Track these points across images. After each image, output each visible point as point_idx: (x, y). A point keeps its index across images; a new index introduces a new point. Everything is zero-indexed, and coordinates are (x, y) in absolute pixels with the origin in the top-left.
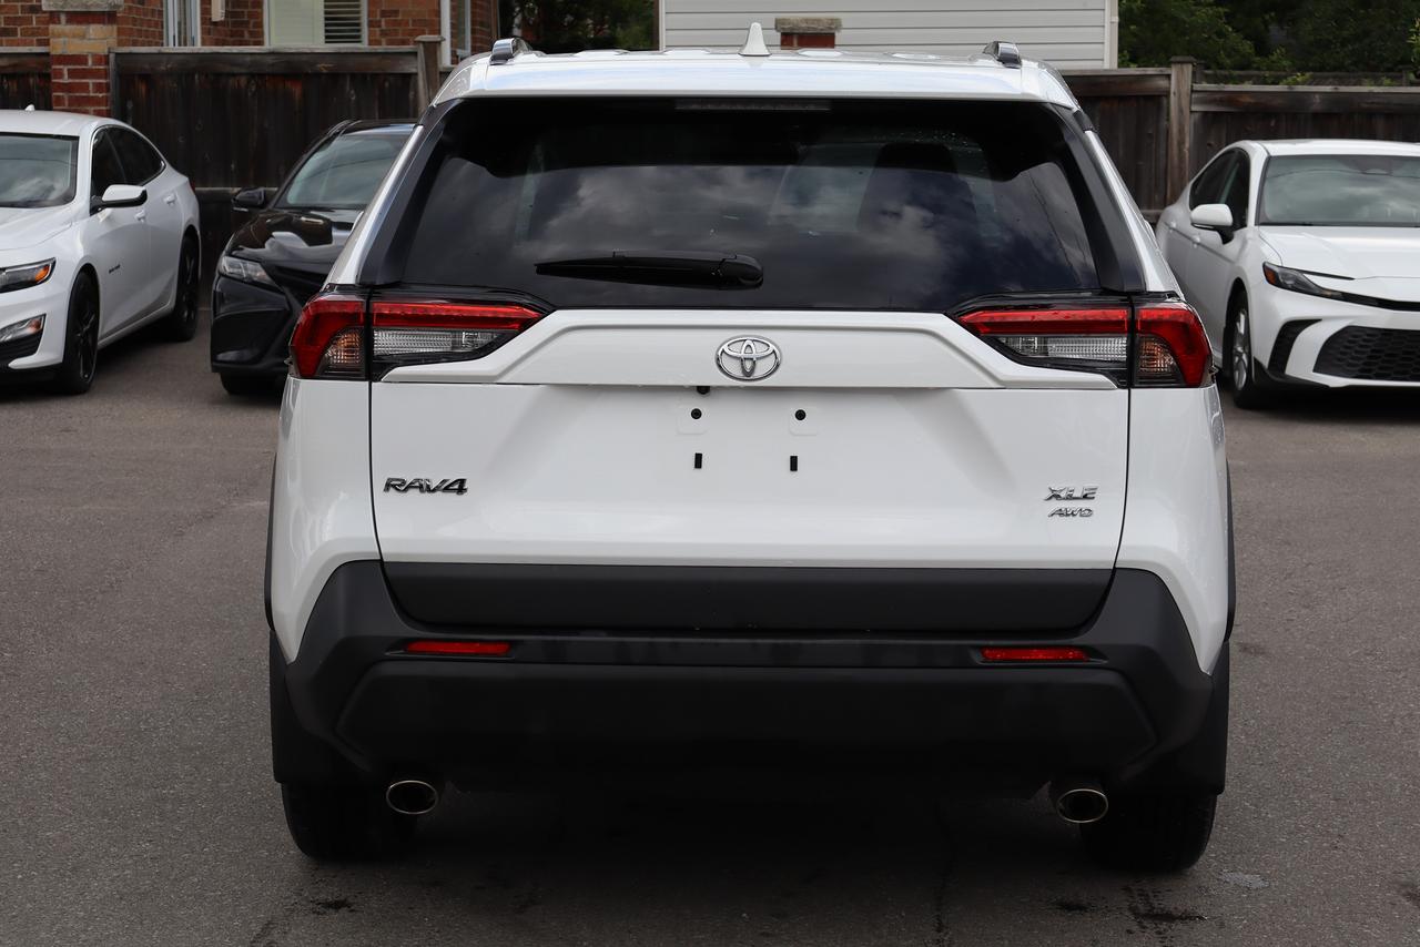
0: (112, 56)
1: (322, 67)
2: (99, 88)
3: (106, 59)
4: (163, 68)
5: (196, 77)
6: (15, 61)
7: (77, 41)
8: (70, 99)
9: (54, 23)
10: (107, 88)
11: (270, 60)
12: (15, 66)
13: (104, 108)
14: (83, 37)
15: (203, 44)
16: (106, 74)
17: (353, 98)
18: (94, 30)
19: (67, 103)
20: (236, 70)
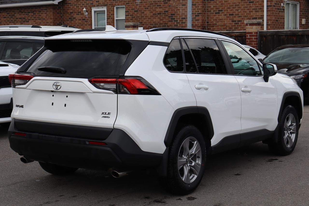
0: (258, 32)
1: (300, 33)
2: (255, 39)
3: (257, 33)
4: (268, 34)
5: (275, 36)
6: (240, 33)
7: (251, 29)
8: (249, 41)
9: (247, 26)
10: (257, 39)
11: (289, 32)
12: (240, 34)
13: (256, 43)
14: (252, 28)
15: (299, 29)
16: (256, 36)
17: (306, 40)
18: (254, 27)
19: (249, 42)
20: (283, 34)
